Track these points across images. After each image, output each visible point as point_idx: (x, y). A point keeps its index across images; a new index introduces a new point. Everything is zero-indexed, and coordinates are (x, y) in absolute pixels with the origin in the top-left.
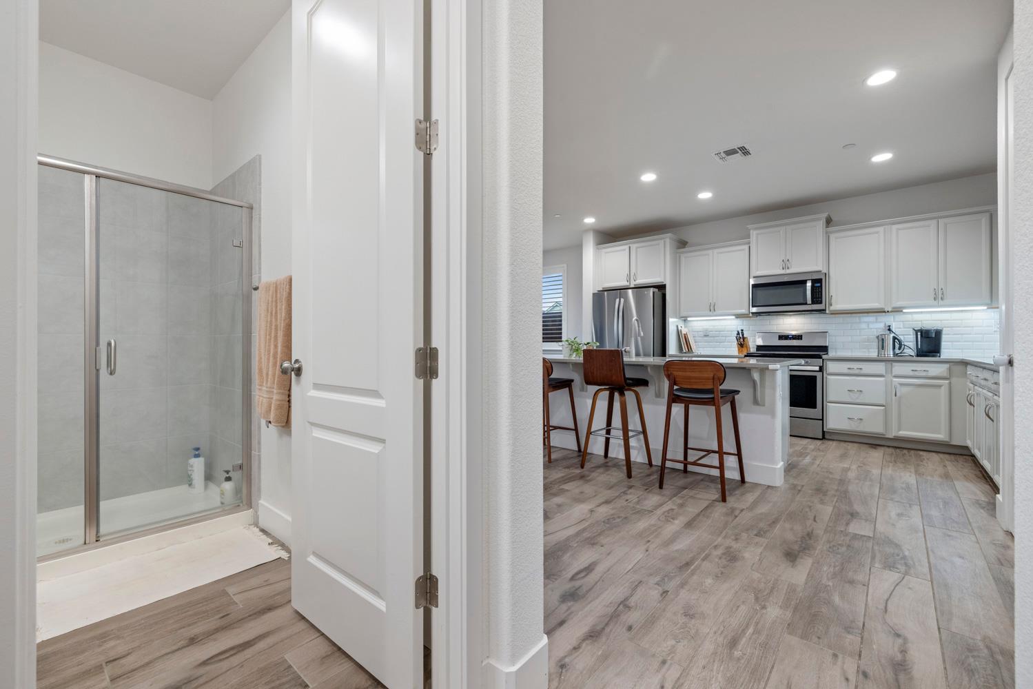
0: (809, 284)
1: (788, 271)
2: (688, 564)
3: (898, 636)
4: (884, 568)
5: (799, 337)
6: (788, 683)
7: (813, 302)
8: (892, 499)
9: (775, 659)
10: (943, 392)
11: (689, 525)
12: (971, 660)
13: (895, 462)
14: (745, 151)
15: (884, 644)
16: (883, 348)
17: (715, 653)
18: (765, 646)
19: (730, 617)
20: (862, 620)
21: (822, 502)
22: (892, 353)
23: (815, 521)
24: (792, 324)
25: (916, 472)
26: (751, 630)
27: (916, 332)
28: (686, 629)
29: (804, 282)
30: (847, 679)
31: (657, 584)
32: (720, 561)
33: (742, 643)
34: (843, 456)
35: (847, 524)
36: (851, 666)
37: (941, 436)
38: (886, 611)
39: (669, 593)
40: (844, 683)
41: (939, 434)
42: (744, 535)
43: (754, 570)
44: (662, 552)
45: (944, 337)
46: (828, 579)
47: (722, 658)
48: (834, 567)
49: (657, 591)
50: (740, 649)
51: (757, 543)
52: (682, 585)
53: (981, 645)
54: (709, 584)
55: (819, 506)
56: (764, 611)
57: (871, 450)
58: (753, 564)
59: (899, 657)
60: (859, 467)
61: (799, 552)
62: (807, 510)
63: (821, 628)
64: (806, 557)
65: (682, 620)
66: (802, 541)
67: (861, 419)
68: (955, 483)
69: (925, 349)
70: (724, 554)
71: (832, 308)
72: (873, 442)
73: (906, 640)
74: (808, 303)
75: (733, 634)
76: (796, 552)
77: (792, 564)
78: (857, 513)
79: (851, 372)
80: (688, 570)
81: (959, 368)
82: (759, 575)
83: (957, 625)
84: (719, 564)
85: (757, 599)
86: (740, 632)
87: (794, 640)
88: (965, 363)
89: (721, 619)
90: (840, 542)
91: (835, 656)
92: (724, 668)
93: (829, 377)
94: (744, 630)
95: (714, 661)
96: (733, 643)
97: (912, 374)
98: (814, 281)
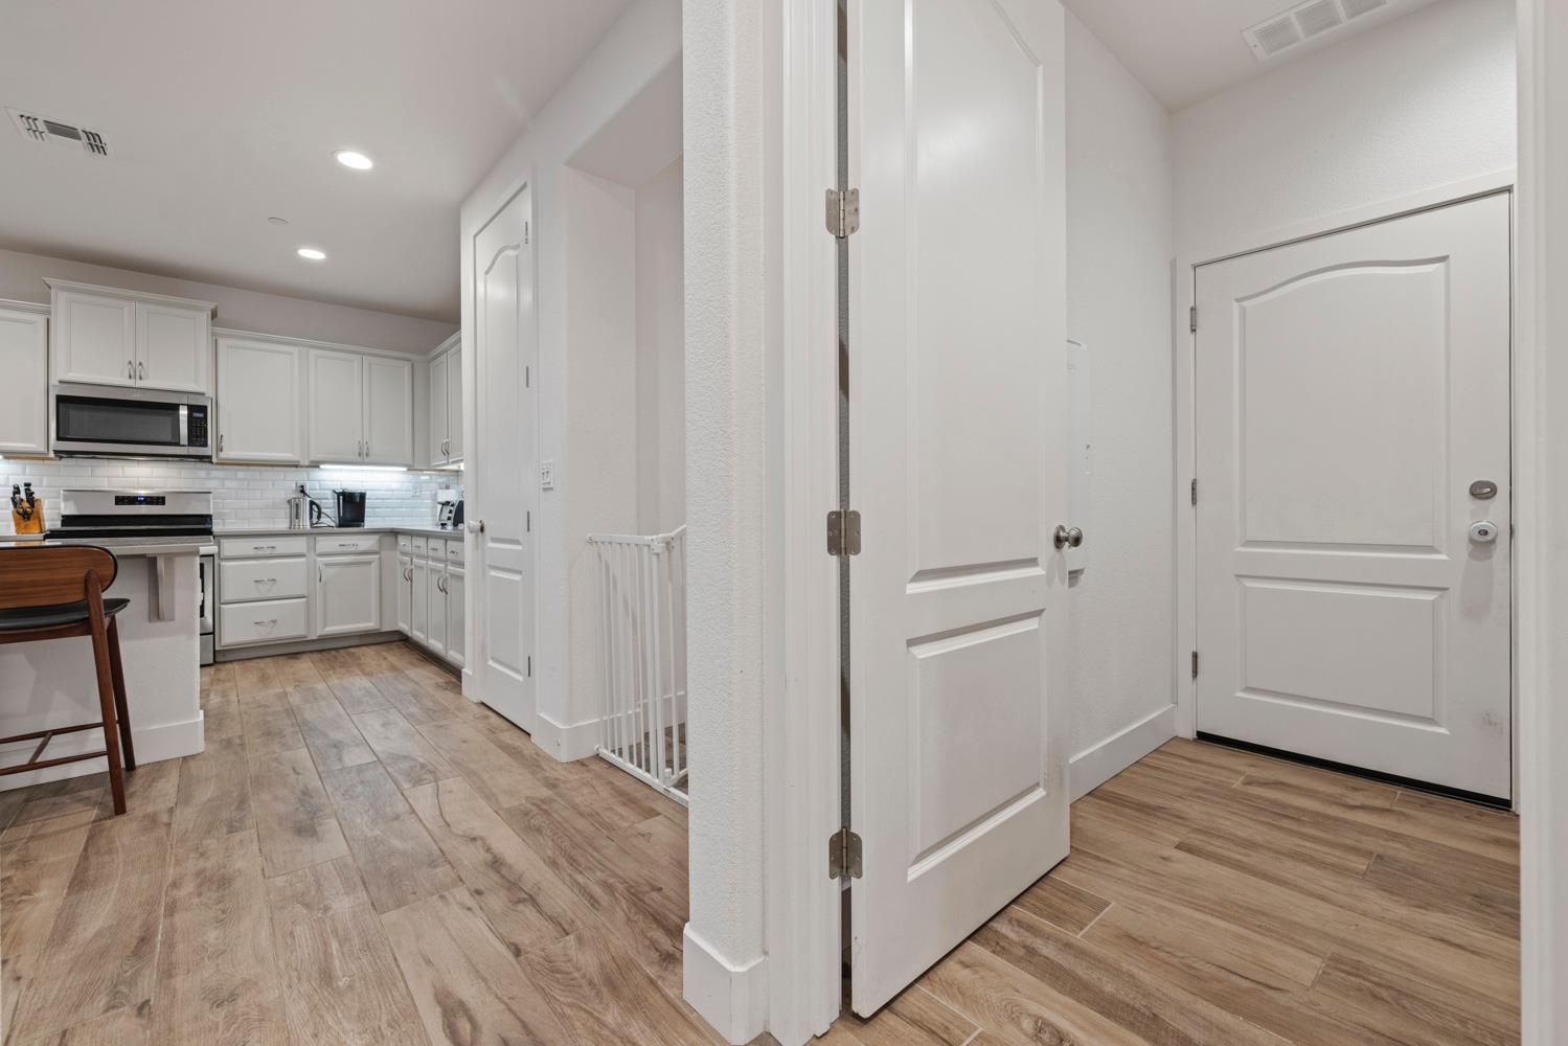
0: (183, 412)
1: (140, 384)
2: (145, 940)
3: (474, 839)
4: (414, 786)
5: (159, 500)
6: (424, 959)
7: (191, 443)
8: (363, 712)
9: (392, 949)
10: (374, 568)
11: (79, 882)
12: (532, 821)
13: (333, 668)
14: (96, 143)
15: (470, 856)
16: (297, 517)
17: (314, 1008)
18: (367, 947)
19: (292, 952)
20: (436, 848)
21: (288, 748)
22: (308, 523)
23: (298, 774)
24: (141, 477)
25: (363, 671)
26: (334, 945)
27: (339, 494)
28: (240, 1019)
29: (175, 407)
30: (469, 909)
31: (109, 1007)
32: (203, 899)
33: (337, 967)
34: (264, 679)
35: (340, 759)
36: (462, 894)
37: (370, 624)
38: (448, 825)
39: (152, 1003)
40: (469, 913)
41: (370, 621)
42: (211, 843)
43: (269, 878)
44: (63, 957)
45: (368, 502)
46: (371, 830)
47: (330, 1004)
48: (366, 812)
49: (123, 1018)
50: (341, 975)
51: (241, 841)
52: (168, 973)
53: (529, 805)
54: (217, 939)
55: (288, 754)
56: (331, 913)
57: (292, 661)
58: (263, 870)
59: (489, 857)
60: (296, 686)
61: (312, 819)
62: (275, 764)
63: (407, 883)
64: (326, 821)
65: (220, 1015)
66: (302, 805)
67: (274, 622)
68: (407, 672)
69: (348, 516)
70: (200, 886)
71: (222, 455)
72: (291, 651)
73: (482, 839)
74: (182, 443)
75: (315, 968)
76: (308, 822)
77: (315, 839)
78: (340, 742)
79: (260, 553)
80: (155, 946)
81: (389, 540)
82: (284, 878)
83: (506, 802)
84: (206, 904)
85: (307, 906)
86: (323, 958)
87: (392, 916)
88: (395, 533)
89: (282, 966)
90: (349, 783)
91: (442, 897)
92: (342, 1012)
93: (223, 563)
94: (325, 952)
95: (322, 1017)
96: (327, 976)
97: (339, 549)
98: (192, 408)
